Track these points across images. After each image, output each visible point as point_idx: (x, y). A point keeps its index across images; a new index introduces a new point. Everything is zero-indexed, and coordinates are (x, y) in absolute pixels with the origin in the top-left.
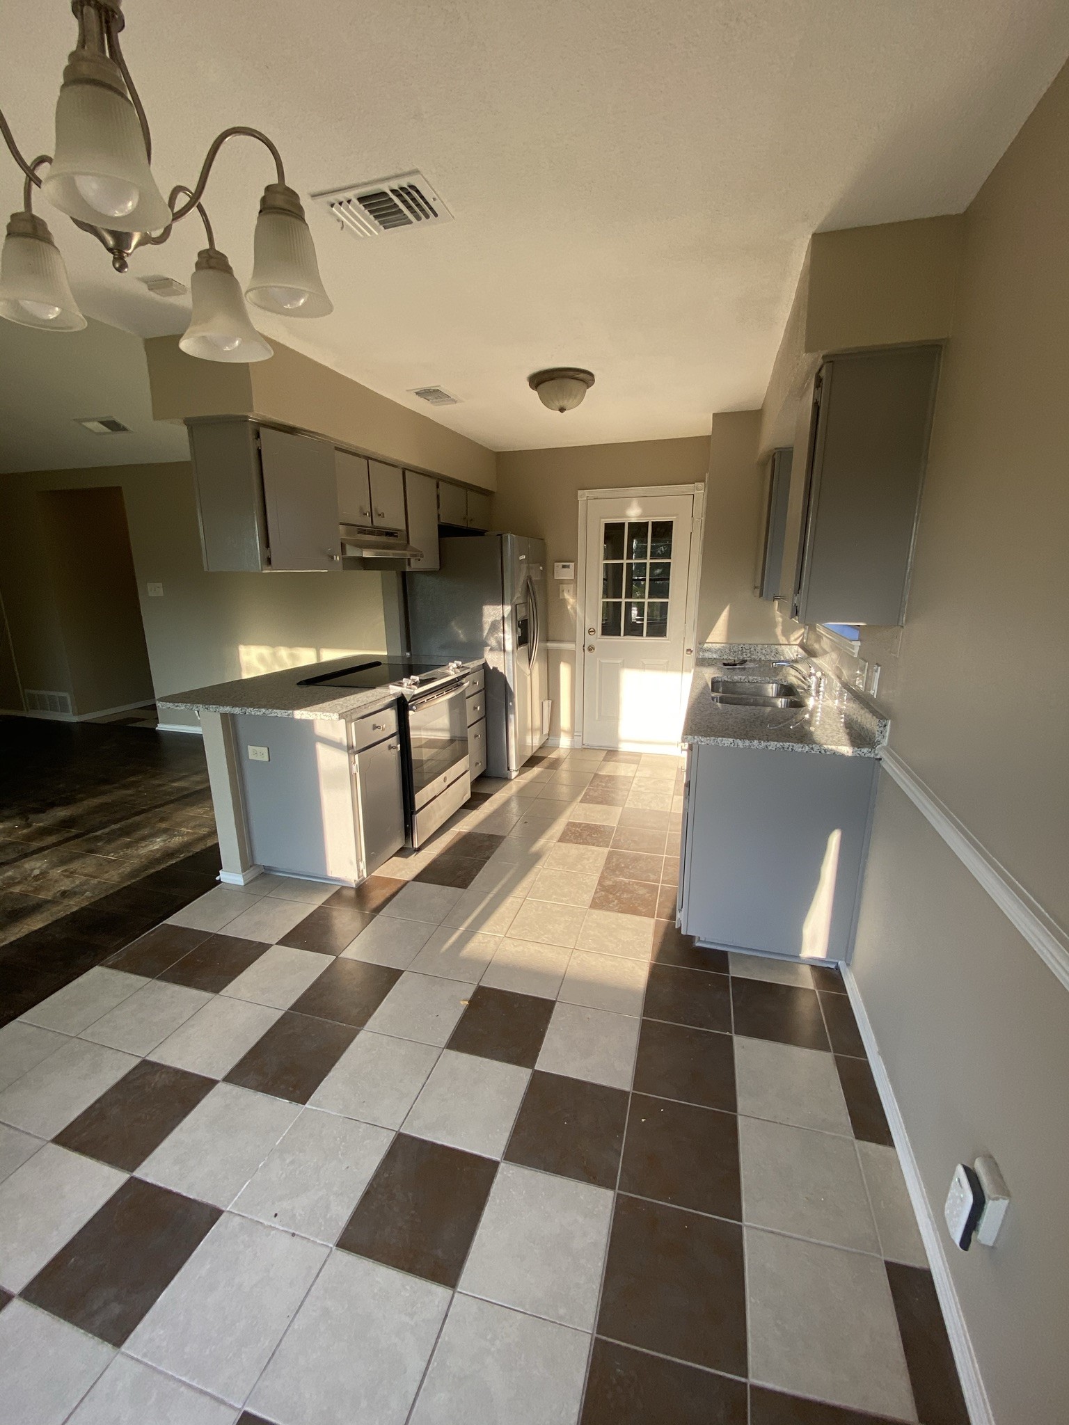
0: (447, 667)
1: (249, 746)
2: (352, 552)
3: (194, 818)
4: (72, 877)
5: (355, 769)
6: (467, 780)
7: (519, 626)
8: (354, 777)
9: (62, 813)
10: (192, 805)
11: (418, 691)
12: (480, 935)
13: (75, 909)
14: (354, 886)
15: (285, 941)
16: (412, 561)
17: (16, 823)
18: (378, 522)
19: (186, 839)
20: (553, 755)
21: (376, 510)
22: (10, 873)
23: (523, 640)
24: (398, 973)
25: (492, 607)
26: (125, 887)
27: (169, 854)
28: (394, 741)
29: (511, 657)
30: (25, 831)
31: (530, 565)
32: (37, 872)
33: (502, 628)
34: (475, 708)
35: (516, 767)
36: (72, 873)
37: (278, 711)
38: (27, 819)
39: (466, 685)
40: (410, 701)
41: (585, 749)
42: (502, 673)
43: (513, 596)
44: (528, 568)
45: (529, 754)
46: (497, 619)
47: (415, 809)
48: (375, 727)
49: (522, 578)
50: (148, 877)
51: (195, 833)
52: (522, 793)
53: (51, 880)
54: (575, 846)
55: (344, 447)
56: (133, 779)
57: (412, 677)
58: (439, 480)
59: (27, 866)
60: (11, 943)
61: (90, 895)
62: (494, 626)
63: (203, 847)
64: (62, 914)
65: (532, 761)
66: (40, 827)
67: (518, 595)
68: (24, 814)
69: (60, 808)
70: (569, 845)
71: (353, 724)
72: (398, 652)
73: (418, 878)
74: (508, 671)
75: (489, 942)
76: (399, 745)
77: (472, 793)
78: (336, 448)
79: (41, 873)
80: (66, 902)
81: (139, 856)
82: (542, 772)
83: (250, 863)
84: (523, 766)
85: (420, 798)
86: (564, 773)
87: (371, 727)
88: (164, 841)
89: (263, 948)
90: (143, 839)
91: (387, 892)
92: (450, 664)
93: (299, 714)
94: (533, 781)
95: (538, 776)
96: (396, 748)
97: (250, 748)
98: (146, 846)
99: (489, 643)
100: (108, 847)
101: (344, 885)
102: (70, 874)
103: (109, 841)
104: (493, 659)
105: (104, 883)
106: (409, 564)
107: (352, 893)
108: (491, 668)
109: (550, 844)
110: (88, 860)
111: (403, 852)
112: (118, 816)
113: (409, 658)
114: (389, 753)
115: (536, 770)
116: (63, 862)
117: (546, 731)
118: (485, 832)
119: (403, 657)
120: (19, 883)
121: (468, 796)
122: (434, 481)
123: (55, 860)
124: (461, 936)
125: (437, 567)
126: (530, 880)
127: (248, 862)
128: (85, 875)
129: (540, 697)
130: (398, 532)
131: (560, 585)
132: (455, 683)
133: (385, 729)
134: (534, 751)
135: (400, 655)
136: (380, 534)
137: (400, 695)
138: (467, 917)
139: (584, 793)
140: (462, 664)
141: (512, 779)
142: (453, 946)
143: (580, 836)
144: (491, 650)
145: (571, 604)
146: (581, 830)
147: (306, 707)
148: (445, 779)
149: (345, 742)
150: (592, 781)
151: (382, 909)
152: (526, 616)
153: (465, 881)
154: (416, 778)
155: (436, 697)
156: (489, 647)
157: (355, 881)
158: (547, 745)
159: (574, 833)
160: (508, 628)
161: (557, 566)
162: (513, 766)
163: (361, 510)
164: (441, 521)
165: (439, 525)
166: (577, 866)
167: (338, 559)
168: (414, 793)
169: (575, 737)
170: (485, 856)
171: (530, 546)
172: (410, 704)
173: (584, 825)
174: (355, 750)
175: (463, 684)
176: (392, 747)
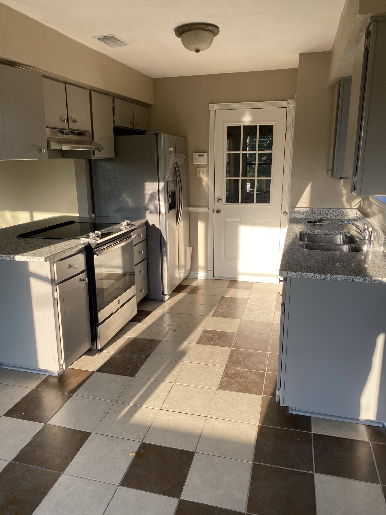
0: (120, 224)
2: (54, 146)
5: (57, 295)
6: (134, 301)
7: (170, 196)
8: (56, 301)
11: (100, 241)
12: (144, 408)
14: (57, 375)
15: (10, 413)
16: (96, 152)
18: (73, 126)
20: (194, 284)
21: (71, 118)
23: (172, 206)
24: (88, 434)
25: (151, 183)
28: (83, 276)
29: (164, 218)
31: (176, 155)
33: (158, 198)
34: (140, 253)
35: (168, 293)
37: (4, 256)
39: (133, 237)
40: (95, 248)
41: (215, 279)
42: (158, 229)
43: (165, 176)
44: (175, 157)
45: (177, 283)
46: (155, 191)
47: (98, 322)
48: (70, 266)
49: (171, 164)
52: (172, 310)
54: (208, 347)
55: (49, 75)
57: (96, 232)
58: (114, 97)
62: (152, 196)
65: (179, 289)
67: (169, 175)
70: (205, 346)
71: (55, 264)
72: (86, 214)
73: (101, 370)
74: (163, 227)
75: (149, 413)
76: (87, 279)
77: (137, 310)
78: (44, 76)
82: (186, 296)
84: (173, 292)
85: (102, 315)
86: (201, 296)
87: (67, 266)
91: (79, 380)
92: (122, 223)
93: (18, 258)
94: (180, 302)
95: (184, 299)
96: (85, 280)
99: (150, 208)
101: (50, 374)
104: (152, 219)
106: (94, 154)
107: (55, 381)
108: (151, 225)
109: (191, 345)
111: (90, 352)
113: (95, 218)
114: (80, 284)
115: (182, 295)
117: (188, 268)
118: (146, 337)
119: (90, 218)
121: (135, 312)
122: (111, 98)
124: (130, 409)
125: (113, 156)
126: (177, 370)
129: (184, 245)
130: (86, 133)
131: (197, 168)
132: (126, 236)
133: (76, 268)
134: (180, 281)
135: (88, 216)
136: (73, 134)
137: (87, 244)
138: (134, 396)
139: (214, 310)
140: (131, 222)
141: (166, 300)
142: (125, 416)
143: (212, 339)
144: (151, 212)
145: (205, 181)
146: (212, 335)
147: (23, 253)
148: (119, 302)
149: (49, 277)
150: (219, 302)
151: (76, 391)
152: (174, 189)
153: (132, 373)
154: (99, 300)
155: (112, 245)
156: (149, 211)
157: (57, 372)
158: (189, 277)
159: (208, 338)
160: (162, 198)
161: (195, 155)
162: (166, 292)
163: (61, 117)
164: (116, 125)
165: (114, 128)
166: (209, 360)
167: (45, 151)
168: (98, 312)
169: (208, 272)
170: (147, 354)
171: (176, 142)
172: (94, 250)
173: (214, 332)
174: (56, 282)
175: (132, 236)
176: (82, 280)
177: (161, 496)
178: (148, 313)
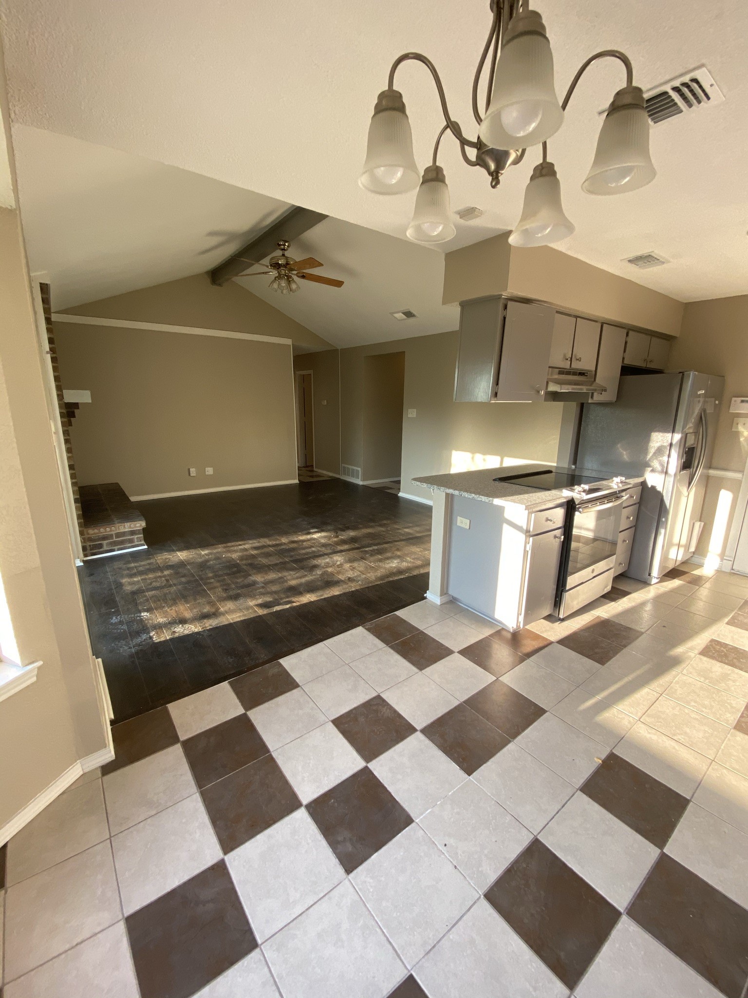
0: (611, 480)
1: (458, 517)
2: (553, 388)
3: (415, 553)
4: (353, 571)
5: (529, 547)
6: (611, 574)
7: (686, 454)
8: (526, 553)
9: (352, 533)
10: (414, 544)
11: (586, 497)
12: (615, 710)
13: (353, 589)
14: (512, 631)
15: (464, 652)
16: (595, 394)
17: (332, 534)
18: (576, 365)
19: (409, 565)
20: (697, 572)
21: (575, 356)
22: (327, 560)
23: (687, 464)
25: (661, 434)
26: (377, 585)
27: (400, 572)
28: (558, 532)
29: (672, 479)
30: (335, 539)
31: (707, 399)
32: (338, 563)
33: (668, 453)
34: (628, 518)
35: (658, 575)
36: (354, 568)
37: (483, 497)
38: (337, 533)
39: (625, 498)
40: (578, 504)
41: (734, 573)
42: (659, 492)
43: (684, 427)
44: (705, 402)
45: (671, 566)
46: (665, 444)
47: (565, 588)
48: (547, 520)
49: (697, 411)
50: (388, 582)
51: (413, 563)
52: (658, 600)
53: (344, 569)
54: (719, 664)
55: (562, 310)
56: (385, 522)
57: (582, 485)
58: (629, 329)
59: (335, 558)
60: (325, 598)
61: (361, 584)
62: (660, 451)
63: (418, 573)
64: (347, 590)
65: (673, 573)
66: (342, 539)
67: (690, 425)
68: (336, 530)
69: (351, 531)
70: (714, 662)
71: (533, 515)
72: (566, 464)
73: (562, 642)
74: (667, 492)
75: (623, 718)
76: (563, 537)
77: (612, 587)
78: (558, 312)
79: (340, 564)
80: (350, 584)
81: (385, 568)
82: (684, 585)
83: (445, 591)
84: (664, 575)
85: (571, 581)
86: (704, 592)
87: (544, 519)
88: (398, 563)
89: (448, 652)
90: (388, 558)
91: (536, 644)
92: (614, 479)
93: (497, 501)
94: (673, 591)
95: (679, 588)
96: (560, 538)
97: (459, 518)
98: (388, 563)
99: (652, 464)
100: (372, 559)
101: (504, 627)
102: (353, 569)
103: (371, 555)
104: (653, 479)
105: (368, 579)
106: (592, 397)
107: (509, 636)
108: (650, 486)
109: (690, 654)
110: (361, 563)
111: (550, 618)
112: (376, 542)
113: (574, 470)
114: (554, 541)
115: (676, 583)
116: (351, 561)
117: (692, 549)
118: (622, 623)
119: (569, 469)
120: (331, 566)
121: (609, 588)
122: (625, 331)
123: (347, 559)
124: (596, 704)
125: (614, 399)
126: (667, 679)
127: (444, 592)
128: (359, 571)
129: (691, 518)
130: (588, 372)
131: (735, 418)
132: (615, 496)
133: (554, 523)
134: (678, 563)
135: (567, 467)
136: (574, 374)
137: (570, 498)
138: (603, 689)
139: (731, 616)
140: (626, 479)
141: (652, 583)
142: (590, 708)
143: (726, 656)
144: (653, 471)
145: (744, 437)
146: (726, 650)
147: (502, 497)
148: (593, 571)
149: (525, 527)
150: (740, 607)
151: (532, 656)
152: (694, 444)
153: (602, 658)
154: (571, 565)
155: (598, 504)
156: (652, 468)
157: (513, 627)
158: (689, 562)
159: (718, 651)
160: (674, 454)
161: (735, 401)
162: (655, 572)
163: (565, 356)
164: (625, 362)
165: (622, 367)
166: (721, 683)
167: (542, 393)
168: (568, 575)
169: (724, 561)
170: (622, 644)
171: (709, 383)
172: (577, 506)
173: (730, 647)
174: (531, 534)
175: (623, 496)
176: (557, 537)
177: (635, 832)
178: (625, 594)
